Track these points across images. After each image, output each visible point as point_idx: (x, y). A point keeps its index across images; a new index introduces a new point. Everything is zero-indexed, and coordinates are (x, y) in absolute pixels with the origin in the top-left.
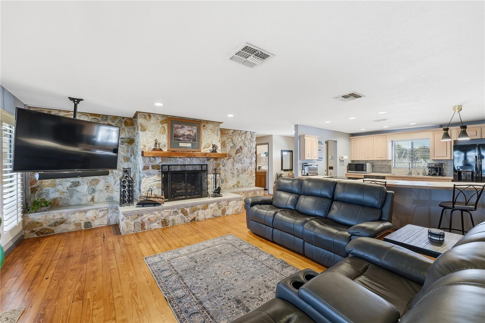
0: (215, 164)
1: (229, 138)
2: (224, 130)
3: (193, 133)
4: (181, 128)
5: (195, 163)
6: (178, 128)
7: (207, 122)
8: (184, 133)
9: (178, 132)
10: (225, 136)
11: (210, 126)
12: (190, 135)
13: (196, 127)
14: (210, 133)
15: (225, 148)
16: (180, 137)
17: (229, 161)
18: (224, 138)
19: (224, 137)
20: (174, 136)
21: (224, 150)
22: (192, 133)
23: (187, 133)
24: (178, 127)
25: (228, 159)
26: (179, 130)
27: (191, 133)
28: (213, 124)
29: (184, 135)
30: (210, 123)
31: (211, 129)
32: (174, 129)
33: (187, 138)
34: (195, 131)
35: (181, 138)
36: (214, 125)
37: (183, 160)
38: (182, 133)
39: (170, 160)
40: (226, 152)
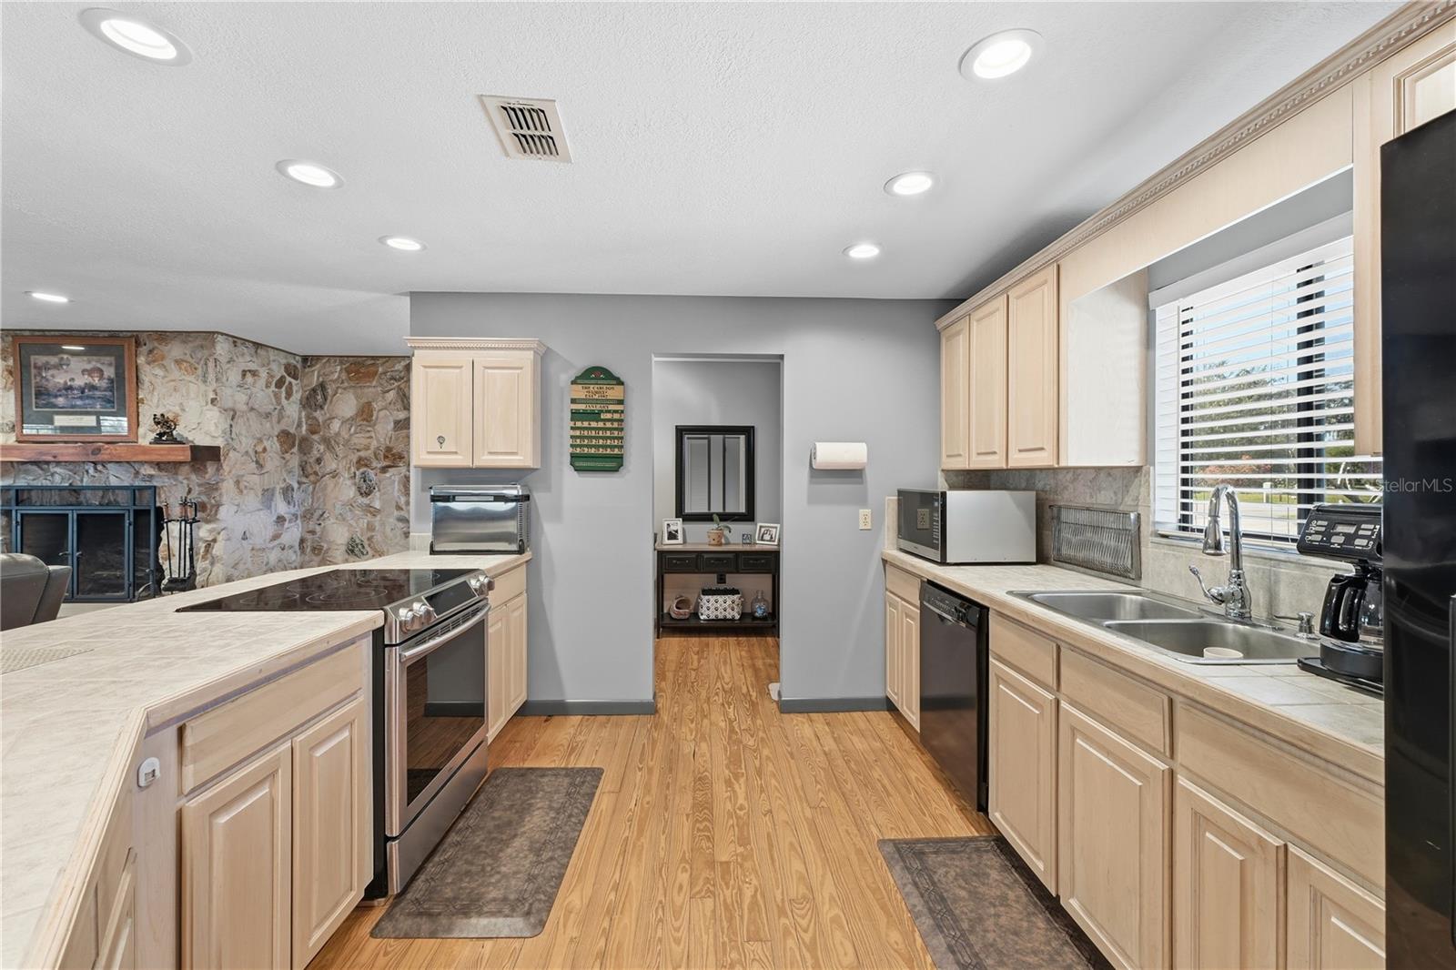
0: (199, 485)
1: (388, 391)
2: (370, 362)
3: (101, 377)
4: (58, 366)
5: (114, 482)
6: (47, 367)
7: (163, 336)
8: (69, 383)
9: (47, 380)
10: (374, 383)
11: (176, 350)
12: (93, 388)
13: (112, 359)
14: (176, 373)
15: (369, 429)
16: (56, 396)
17: (388, 475)
18: (366, 390)
19: (369, 387)
20: (36, 395)
21: (368, 435)
22: (96, 379)
23: (80, 381)
24: (47, 363)
25: (384, 470)
26: (51, 372)
27: (96, 381)
28: (184, 342)
29: (71, 388)
30: (171, 340)
31: (178, 362)
32: (33, 371)
33: (81, 398)
34: (110, 372)
35: (61, 401)
36: (191, 345)
37: (70, 470)
38: (62, 381)
39: (27, 472)
40: (378, 441)
